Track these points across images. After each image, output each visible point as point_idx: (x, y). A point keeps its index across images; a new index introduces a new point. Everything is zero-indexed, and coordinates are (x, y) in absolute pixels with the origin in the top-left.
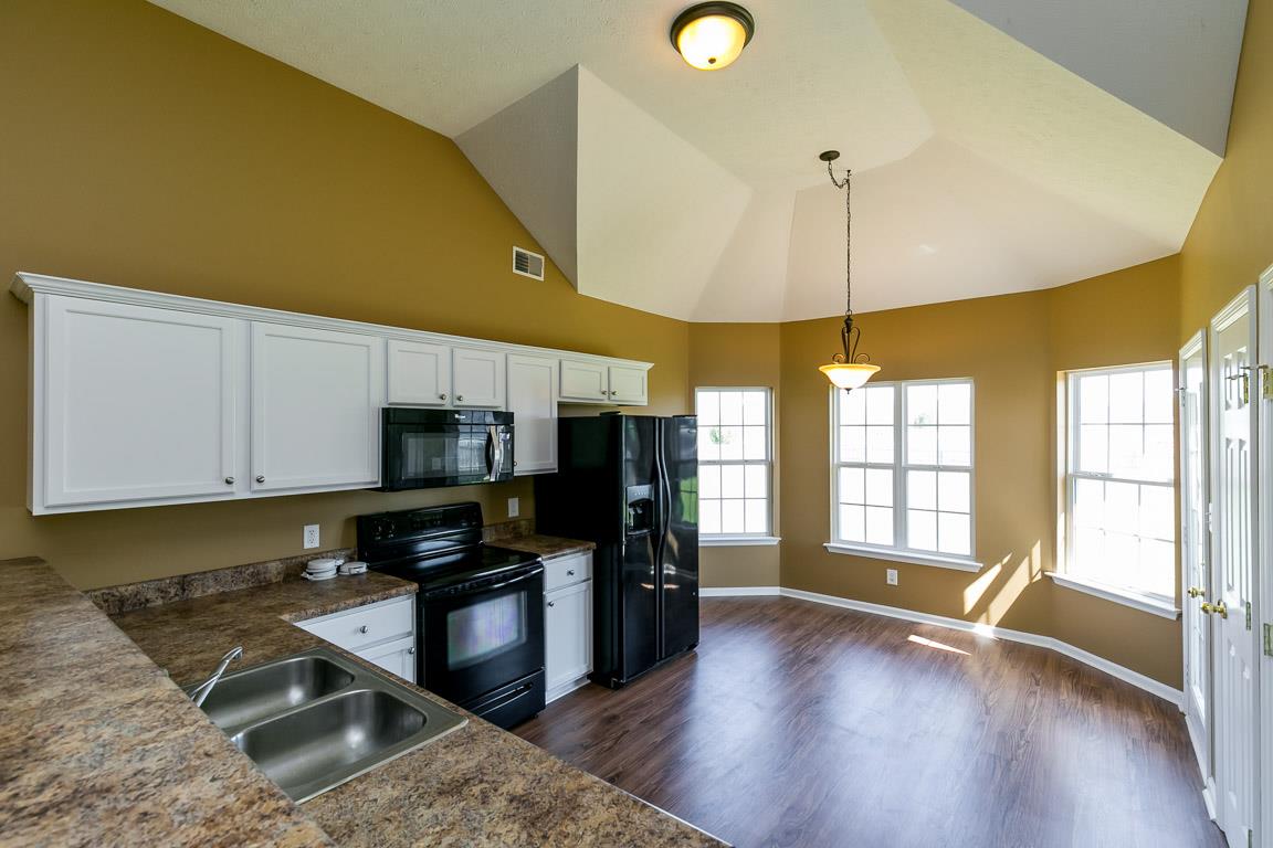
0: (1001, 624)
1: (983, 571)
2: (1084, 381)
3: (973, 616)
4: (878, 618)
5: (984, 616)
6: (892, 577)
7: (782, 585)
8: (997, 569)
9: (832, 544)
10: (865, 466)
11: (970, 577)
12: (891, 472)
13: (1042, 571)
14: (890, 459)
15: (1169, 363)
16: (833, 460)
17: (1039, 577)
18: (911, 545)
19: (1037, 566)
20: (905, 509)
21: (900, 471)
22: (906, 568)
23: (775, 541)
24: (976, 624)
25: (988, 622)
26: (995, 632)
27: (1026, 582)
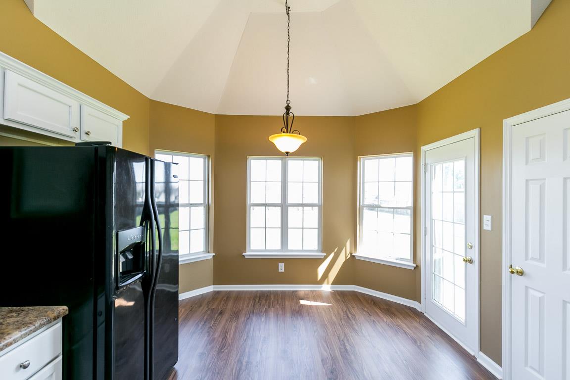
0: (333, 284)
1: (326, 257)
2: (366, 162)
3: (321, 282)
4: (276, 293)
5: (326, 280)
6: (281, 267)
7: (214, 284)
8: (332, 255)
9: (248, 253)
10: (266, 205)
11: (319, 261)
12: (280, 208)
13: (351, 254)
14: (279, 201)
15: (412, 154)
16: (248, 203)
17: (349, 256)
18: (289, 248)
19: (348, 252)
20: (287, 228)
21: (284, 206)
22: (287, 261)
23: (211, 256)
24: (323, 285)
25: (328, 283)
26: (331, 288)
27: (344, 260)
